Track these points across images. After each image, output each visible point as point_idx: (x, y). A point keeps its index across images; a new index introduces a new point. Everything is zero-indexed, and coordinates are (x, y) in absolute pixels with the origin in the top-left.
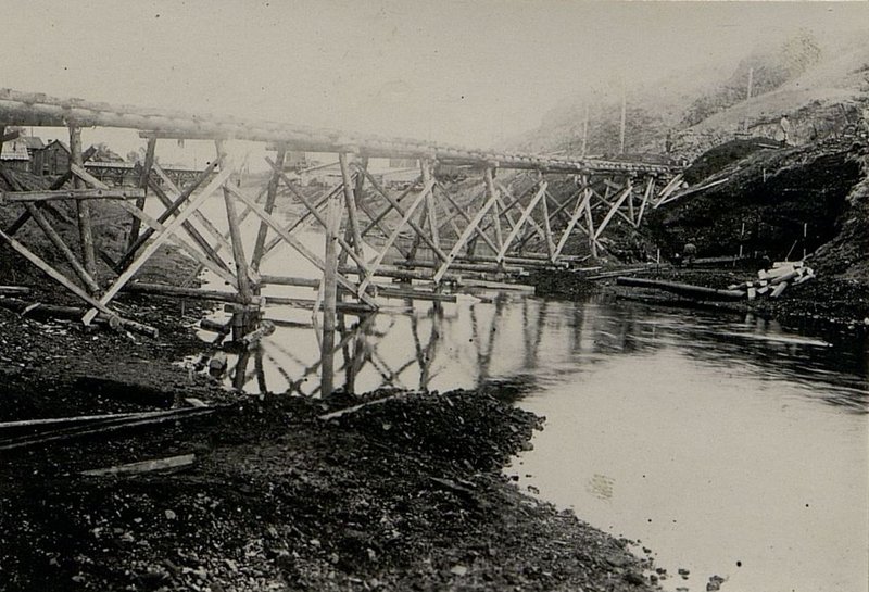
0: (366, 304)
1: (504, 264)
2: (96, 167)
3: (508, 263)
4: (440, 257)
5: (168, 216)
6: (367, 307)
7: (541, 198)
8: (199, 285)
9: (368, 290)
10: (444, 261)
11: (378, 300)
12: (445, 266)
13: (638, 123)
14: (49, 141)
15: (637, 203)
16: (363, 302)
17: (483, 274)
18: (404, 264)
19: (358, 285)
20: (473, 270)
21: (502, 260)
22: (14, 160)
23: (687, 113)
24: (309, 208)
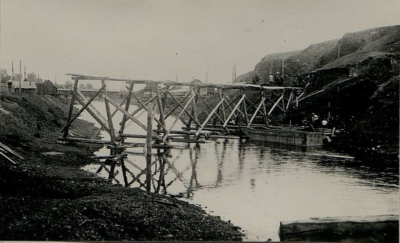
0: (166, 145)
1: (226, 128)
2: (66, 91)
3: (228, 128)
4: (198, 125)
5: (84, 109)
6: (166, 146)
7: (243, 100)
8: (100, 139)
9: (167, 139)
10: (200, 127)
11: (171, 143)
12: (200, 129)
13: (296, 67)
14: (45, 80)
15: (286, 102)
16: (165, 144)
17: (218, 133)
18: (186, 129)
19: (163, 137)
20: (215, 130)
21: (226, 127)
22: (30, 89)
23: (317, 63)
24: (142, 105)
